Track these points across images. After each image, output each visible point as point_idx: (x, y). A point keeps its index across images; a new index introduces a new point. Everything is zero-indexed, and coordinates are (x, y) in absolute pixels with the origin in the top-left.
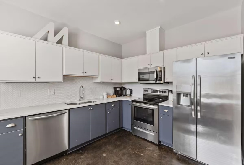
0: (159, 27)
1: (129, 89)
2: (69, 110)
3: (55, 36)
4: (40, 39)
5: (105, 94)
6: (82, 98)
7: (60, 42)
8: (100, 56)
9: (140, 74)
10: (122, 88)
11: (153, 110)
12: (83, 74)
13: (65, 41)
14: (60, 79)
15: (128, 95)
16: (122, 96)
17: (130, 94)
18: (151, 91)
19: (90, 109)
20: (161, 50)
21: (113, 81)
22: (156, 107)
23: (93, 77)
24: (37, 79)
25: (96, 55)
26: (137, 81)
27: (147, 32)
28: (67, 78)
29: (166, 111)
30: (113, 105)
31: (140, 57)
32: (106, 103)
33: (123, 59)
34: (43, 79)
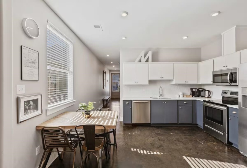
0: (235, 27)
1: (207, 91)
2: (151, 100)
3: (144, 58)
4: (138, 62)
5: (181, 94)
6: (161, 95)
7: (147, 61)
8: (175, 64)
9: (215, 76)
10: (200, 89)
11: (222, 111)
12: (161, 79)
13: (150, 60)
14: (147, 83)
15: (206, 96)
16: (200, 96)
17: (208, 95)
18: (231, 93)
19: (164, 103)
20: (237, 50)
21: (187, 83)
22: (225, 108)
23: (170, 81)
24: (137, 83)
25: (171, 64)
26: (212, 83)
27: (222, 34)
28: (151, 82)
29: (235, 113)
30: (185, 103)
31: (216, 59)
32: (178, 100)
33: (200, 63)
34: (139, 83)
